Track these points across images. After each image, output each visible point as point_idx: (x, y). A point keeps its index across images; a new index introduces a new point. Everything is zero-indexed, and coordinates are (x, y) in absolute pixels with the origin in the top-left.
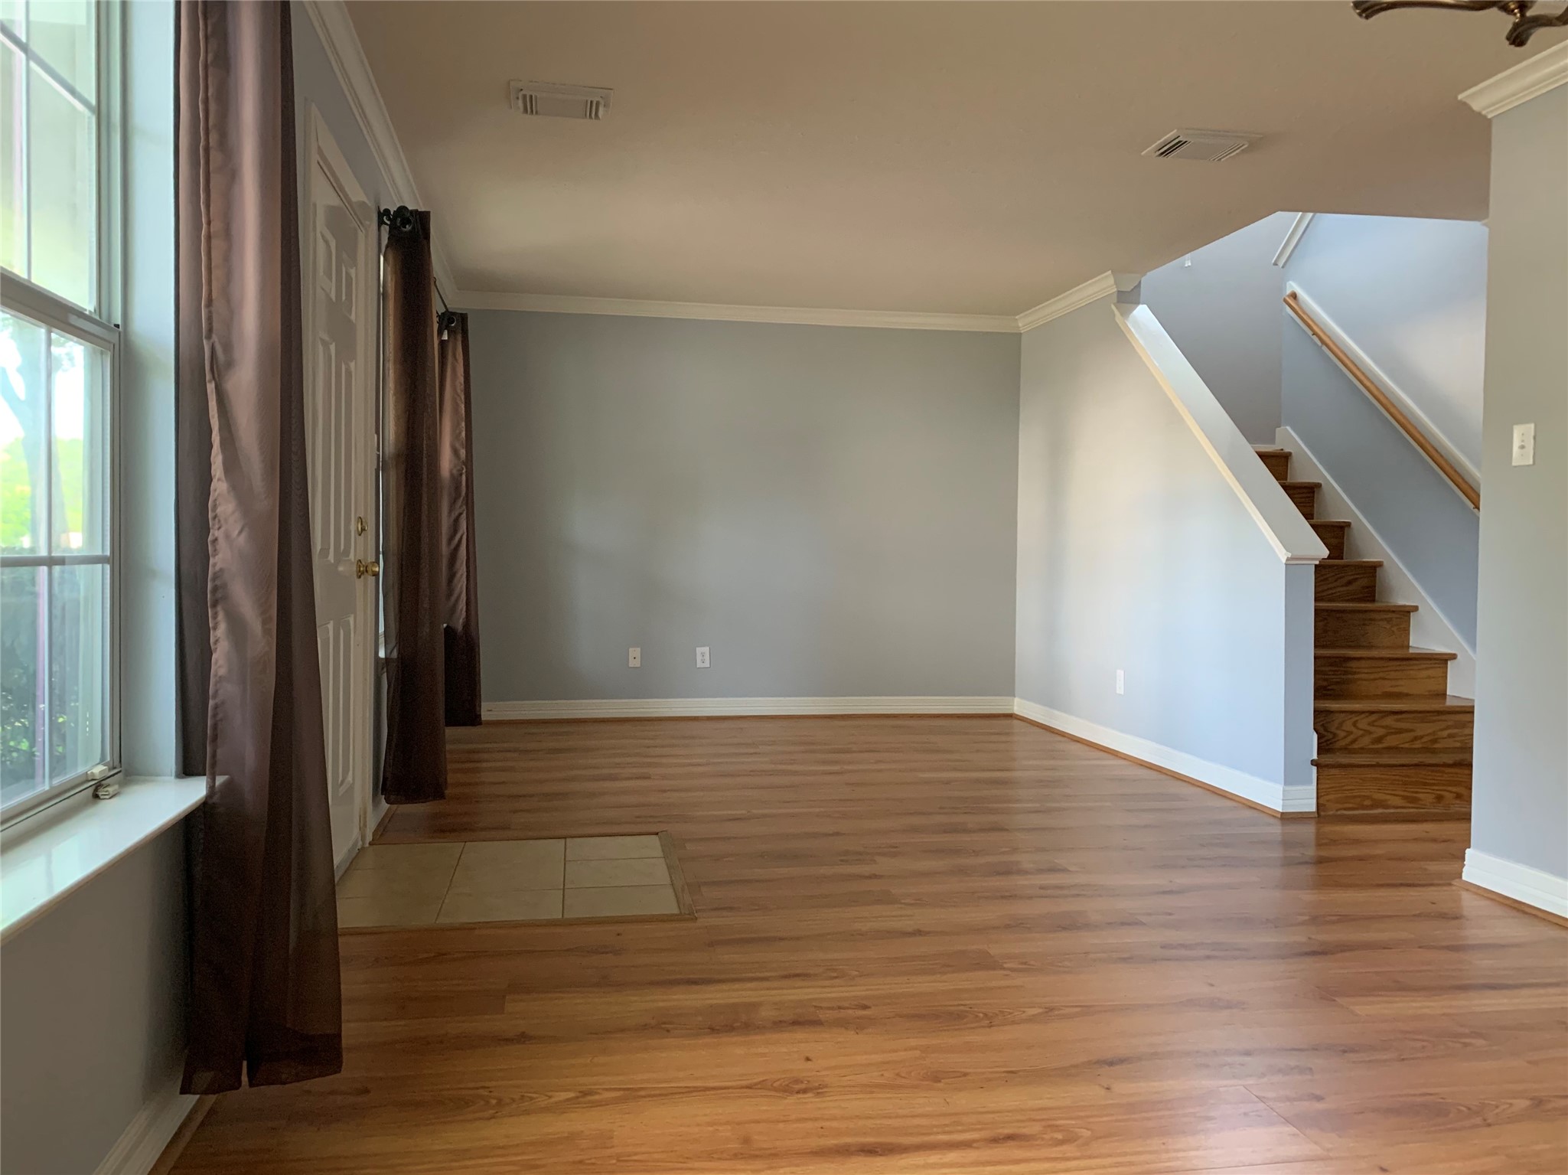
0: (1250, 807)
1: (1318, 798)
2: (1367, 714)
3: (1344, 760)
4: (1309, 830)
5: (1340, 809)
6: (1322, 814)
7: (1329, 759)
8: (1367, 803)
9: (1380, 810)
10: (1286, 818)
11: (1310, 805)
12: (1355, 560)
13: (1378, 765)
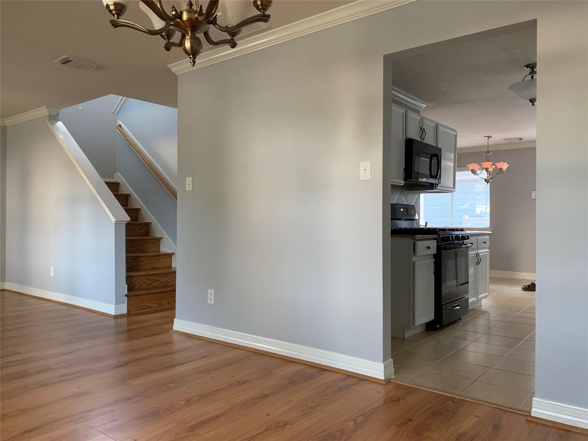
0: (103, 315)
1: (128, 308)
2: (145, 276)
3: (137, 293)
4: (125, 320)
5: (135, 311)
6: (129, 313)
7: (132, 294)
8: (145, 307)
9: (149, 310)
10: (116, 317)
11: (125, 311)
12: (142, 222)
13: (148, 294)
